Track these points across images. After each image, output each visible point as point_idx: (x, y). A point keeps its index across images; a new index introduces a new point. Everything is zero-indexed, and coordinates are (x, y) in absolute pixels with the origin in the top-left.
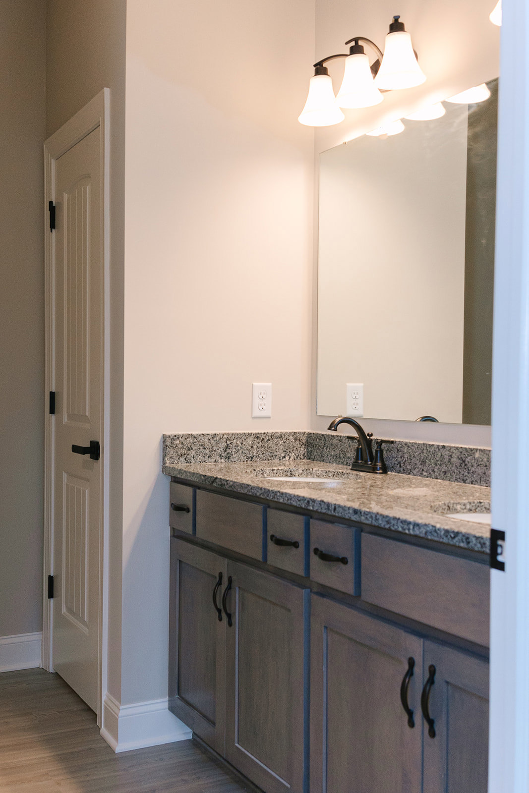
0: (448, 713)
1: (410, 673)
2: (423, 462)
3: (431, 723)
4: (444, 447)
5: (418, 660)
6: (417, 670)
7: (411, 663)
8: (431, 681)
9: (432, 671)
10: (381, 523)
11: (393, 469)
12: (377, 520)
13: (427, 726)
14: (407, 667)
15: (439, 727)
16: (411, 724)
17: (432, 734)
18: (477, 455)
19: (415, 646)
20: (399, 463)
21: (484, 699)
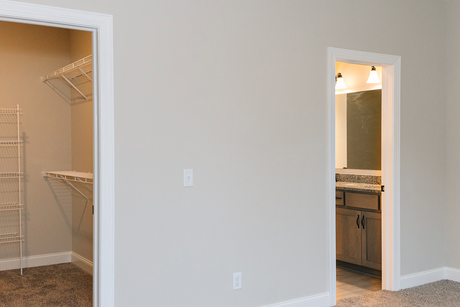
0: (367, 224)
1: (358, 218)
2: (347, 179)
3: (363, 226)
4: (353, 175)
5: (360, 215)
6: (360, 217)
7: (359, 216)
8: (363, 218)
9: (363, 216)
10: (352, 190)
11: (339, 181)
12: (350, 189)
13: (362, 227)
14: (357, 217)
15: (365, 227)
16: (359, 227)
17: (364, 228)
18: (362, 176)
19: (359, 213)
20: (340, 179)
21: (380, 220)
